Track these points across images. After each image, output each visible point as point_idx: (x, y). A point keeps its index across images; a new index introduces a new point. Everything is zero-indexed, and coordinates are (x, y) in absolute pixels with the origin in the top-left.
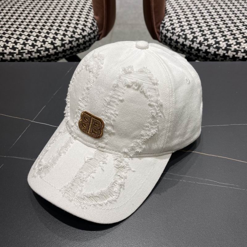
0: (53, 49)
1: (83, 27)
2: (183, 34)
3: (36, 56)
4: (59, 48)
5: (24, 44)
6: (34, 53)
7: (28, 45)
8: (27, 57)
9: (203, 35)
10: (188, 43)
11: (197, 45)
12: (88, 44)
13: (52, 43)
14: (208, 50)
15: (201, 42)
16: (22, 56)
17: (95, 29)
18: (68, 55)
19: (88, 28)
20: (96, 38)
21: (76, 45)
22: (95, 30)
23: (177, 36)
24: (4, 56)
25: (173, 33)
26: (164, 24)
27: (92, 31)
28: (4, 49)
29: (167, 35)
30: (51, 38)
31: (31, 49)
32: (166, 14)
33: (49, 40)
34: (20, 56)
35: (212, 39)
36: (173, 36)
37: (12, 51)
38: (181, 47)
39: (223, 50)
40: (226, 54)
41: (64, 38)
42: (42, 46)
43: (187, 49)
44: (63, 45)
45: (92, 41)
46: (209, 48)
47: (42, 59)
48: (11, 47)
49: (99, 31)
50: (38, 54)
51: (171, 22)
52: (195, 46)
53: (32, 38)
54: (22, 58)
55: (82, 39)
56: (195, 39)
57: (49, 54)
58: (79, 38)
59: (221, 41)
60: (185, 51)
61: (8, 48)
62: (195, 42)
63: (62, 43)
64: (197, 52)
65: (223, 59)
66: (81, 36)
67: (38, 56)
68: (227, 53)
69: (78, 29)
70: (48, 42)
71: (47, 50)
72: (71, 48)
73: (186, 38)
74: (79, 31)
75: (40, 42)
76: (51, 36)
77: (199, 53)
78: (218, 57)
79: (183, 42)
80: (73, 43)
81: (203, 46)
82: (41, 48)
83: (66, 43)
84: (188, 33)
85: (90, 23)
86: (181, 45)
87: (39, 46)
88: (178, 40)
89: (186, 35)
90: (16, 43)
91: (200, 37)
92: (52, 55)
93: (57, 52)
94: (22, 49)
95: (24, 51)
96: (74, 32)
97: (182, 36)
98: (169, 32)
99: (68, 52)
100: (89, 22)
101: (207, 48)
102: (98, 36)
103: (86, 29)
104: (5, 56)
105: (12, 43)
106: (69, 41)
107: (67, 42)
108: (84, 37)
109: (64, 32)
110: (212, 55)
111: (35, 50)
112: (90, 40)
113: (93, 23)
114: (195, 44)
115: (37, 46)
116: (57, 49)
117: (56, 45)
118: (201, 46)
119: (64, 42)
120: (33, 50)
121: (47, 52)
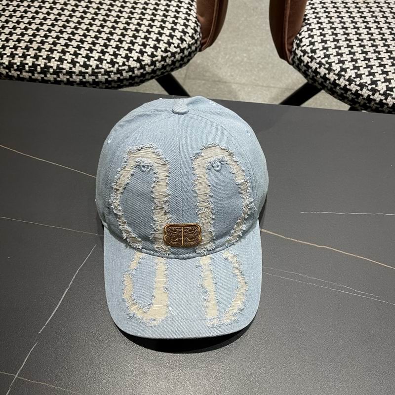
0: (139, 69)
1: (182, 34)
2: (327, 62)
3: (116, 78)
4: (147, 68)
5: (100, 60)
6: (113, 74)
7: (105, 62)
8: (104, 80)
9: (355, 68)
10: (332, 77)
11: (344, 81)
12: (186, 60)
13: (139, 60)
14: (360, 92)
15: (352, 78)
16: (97, 77)
17: (199, 36)
18: (157, 76)
19: (189, 36)
20: (198, 50)
21: (170, 63)
22: (198, 38)
23: (318, 64)
24: (71, 77)
25: (312, 58)
26: (301, 41)
27: (194, 41)
28: (72, 66)
29: (302, 58)
30: (137, 52)
31: (110, 68)
32: (304, 24)
33: (135, 55)
34: (94, 77)
35: (367, 76)
36: (311, 62)
37: (83, 70)
38: (321, 80)
39: (380, 94)
40: (384, 101)
41: (155, 53)
42: (124, 64)
43: (330, 85)
44: (153, 63)
45: (192, 55)
46: (361, 90)
47: (122, 83)
48: (82, 63)
49: (203, 39)
50: (119, 75)
51: (310, 39)
52: (342, 82)
53: (111, 50)
54: (97, 80)
55: (179, 54)
56: (343, 73)
57: (134, 75)
58: (176, 52)
59: (380, 80)
60: (327, 87)
61: (78, 65)
62: (342, 77)
63: (152, 60)
64: (342, 91)
65: (378, 106)
66: (178, 50)
67: (119, 78)
68: (386, 99)
69: (175, 38)
70: (132, 58)
71: (131, 69)
72: (164, 67)
73: (330, 70)
74: (176, 41)
75: (122, 57)
76: (137, 48)
77: (346, 93)
78: (373, 103)
79: (325, 74)
80: (167, 60)
81: (352, 85)
82: (123, 67)
83: (157, 60)
84: (334, 62)
85: (192, 29)
86: (321, 77)
87: (121, 64)
88: (318, 70)
89: (330, 64)
90: (88, 57)
91: (351, 70)
92: (137, 76)
93: (144, 72)
94: (97, 67)
95: (100, 70)
96: (169, 44)
97: (325, 65)
98: (307, 55)
99: (158, 73)
100: (190, 26)
101: (358, 88)
102: (200, 47)
103: (186, 39)
104: (74, 76)
105: (83, 57)
106: (162, 56)
107: (159, 58)
108: (182, 50)
109: (156, 43)
110: (364, 99)
111: (115, 70)
112: (190, 54)
113: (196, 28)
114: (342, 80)
115: (118, 63)
116: (145, 70)
117: (143, 63)
118: (350, 85)
119: (154, 59)
120: (112, 69)
121: (130, 73)
